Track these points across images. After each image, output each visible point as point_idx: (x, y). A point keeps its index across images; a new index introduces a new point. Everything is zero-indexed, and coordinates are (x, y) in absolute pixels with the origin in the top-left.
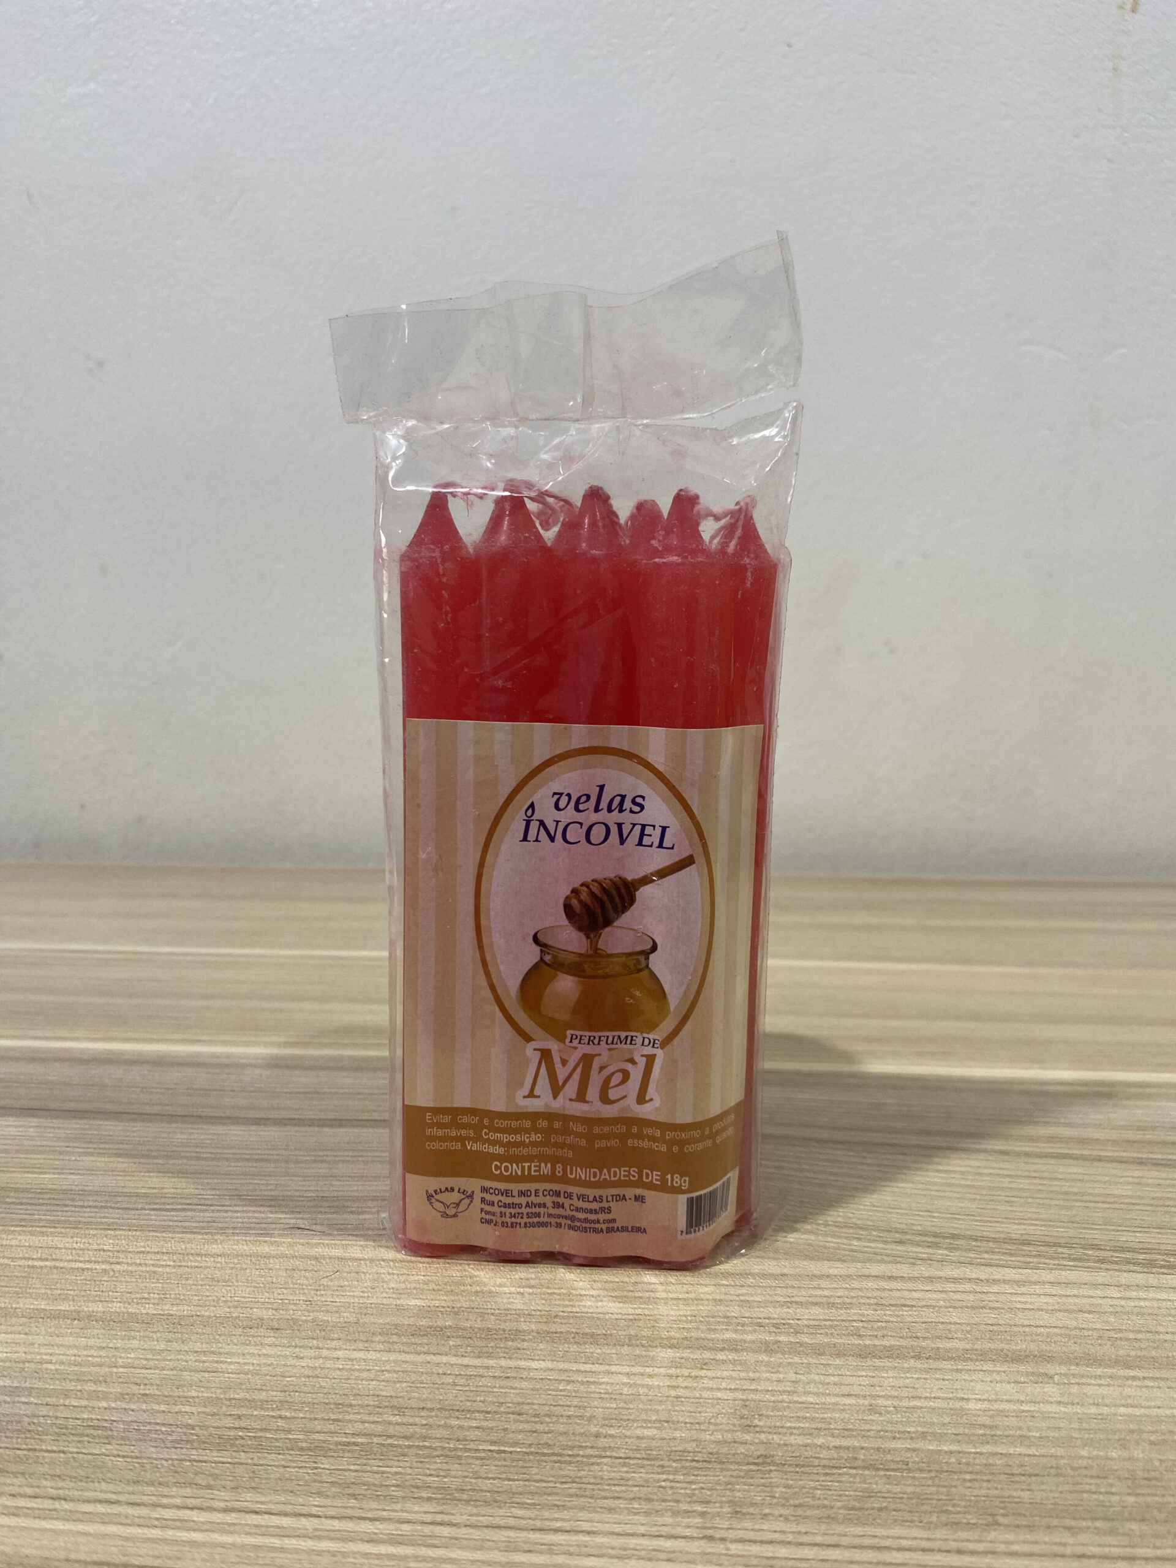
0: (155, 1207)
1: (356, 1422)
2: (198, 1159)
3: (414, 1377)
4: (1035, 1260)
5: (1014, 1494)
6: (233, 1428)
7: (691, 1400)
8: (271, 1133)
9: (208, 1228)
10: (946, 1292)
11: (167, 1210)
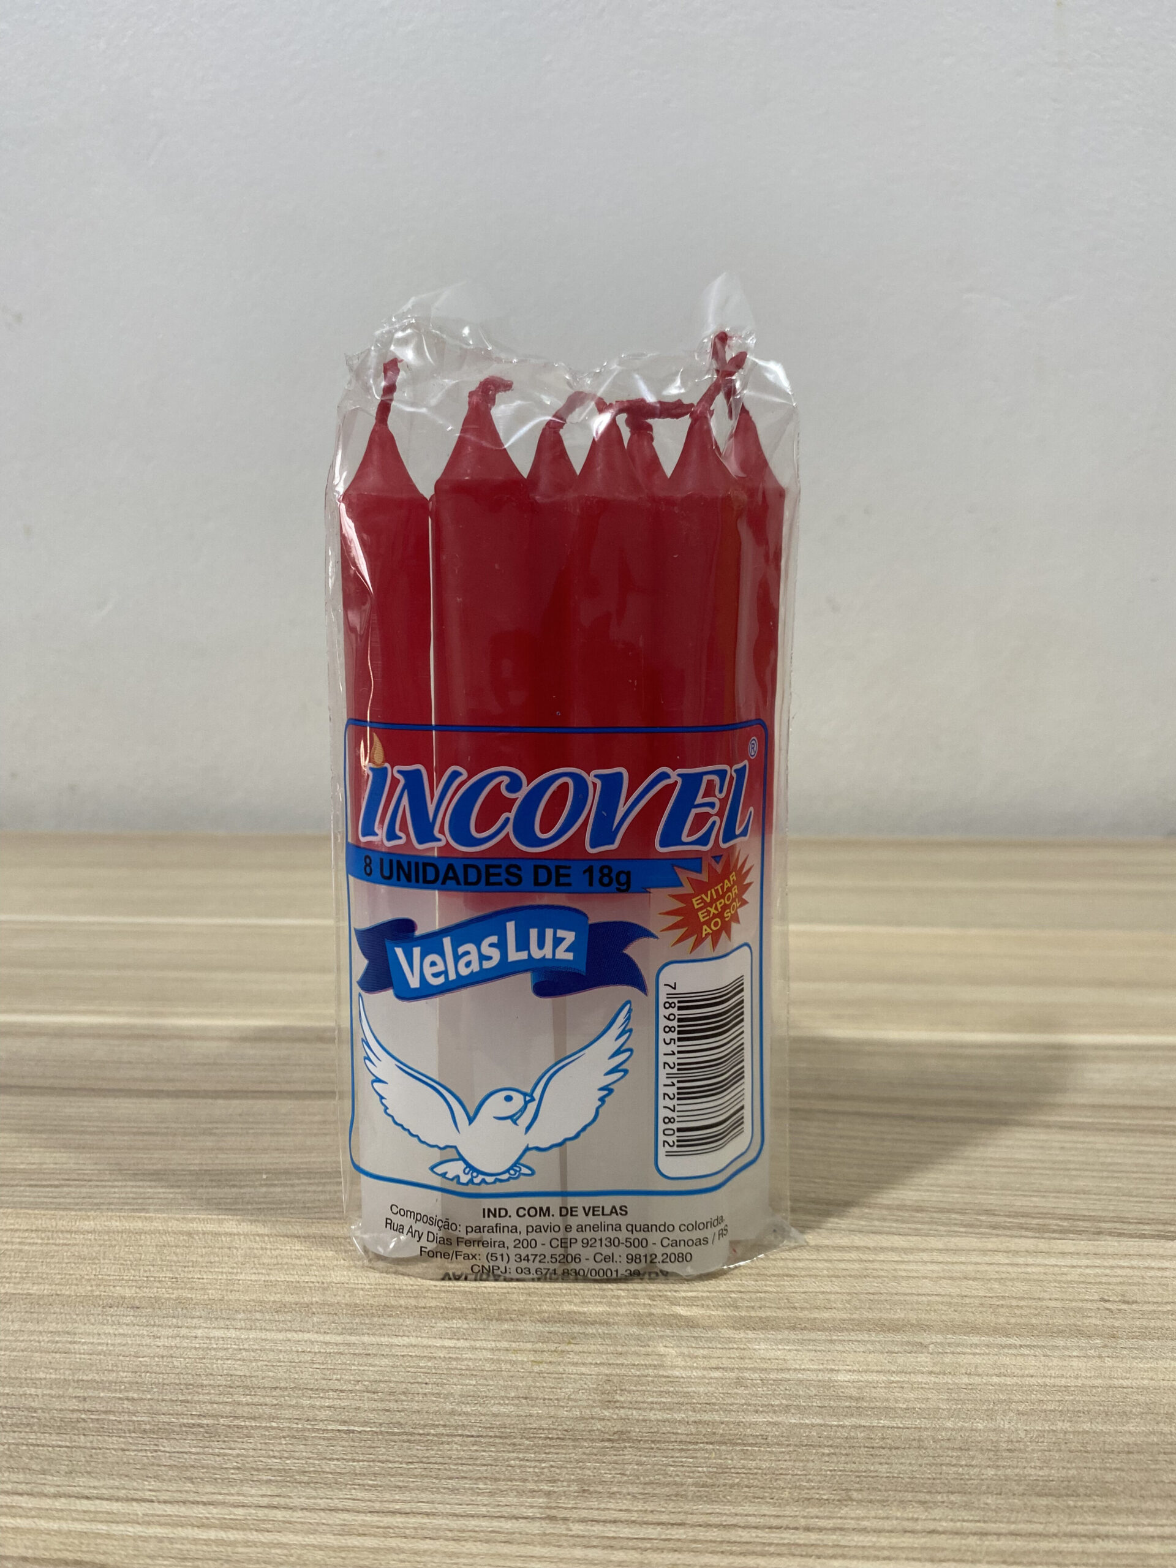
0: (32, 1183)
1: (204, 1403)
2: (83, 1132)
3: (271, 1356)
4: (926, 1227)
5: (872, 1468)
6: (78, 1410)
7: (554, 1376)
8: (165, 1106)
9: (83, 1204)
10: (831, 1261)
11: (44, 1186)
